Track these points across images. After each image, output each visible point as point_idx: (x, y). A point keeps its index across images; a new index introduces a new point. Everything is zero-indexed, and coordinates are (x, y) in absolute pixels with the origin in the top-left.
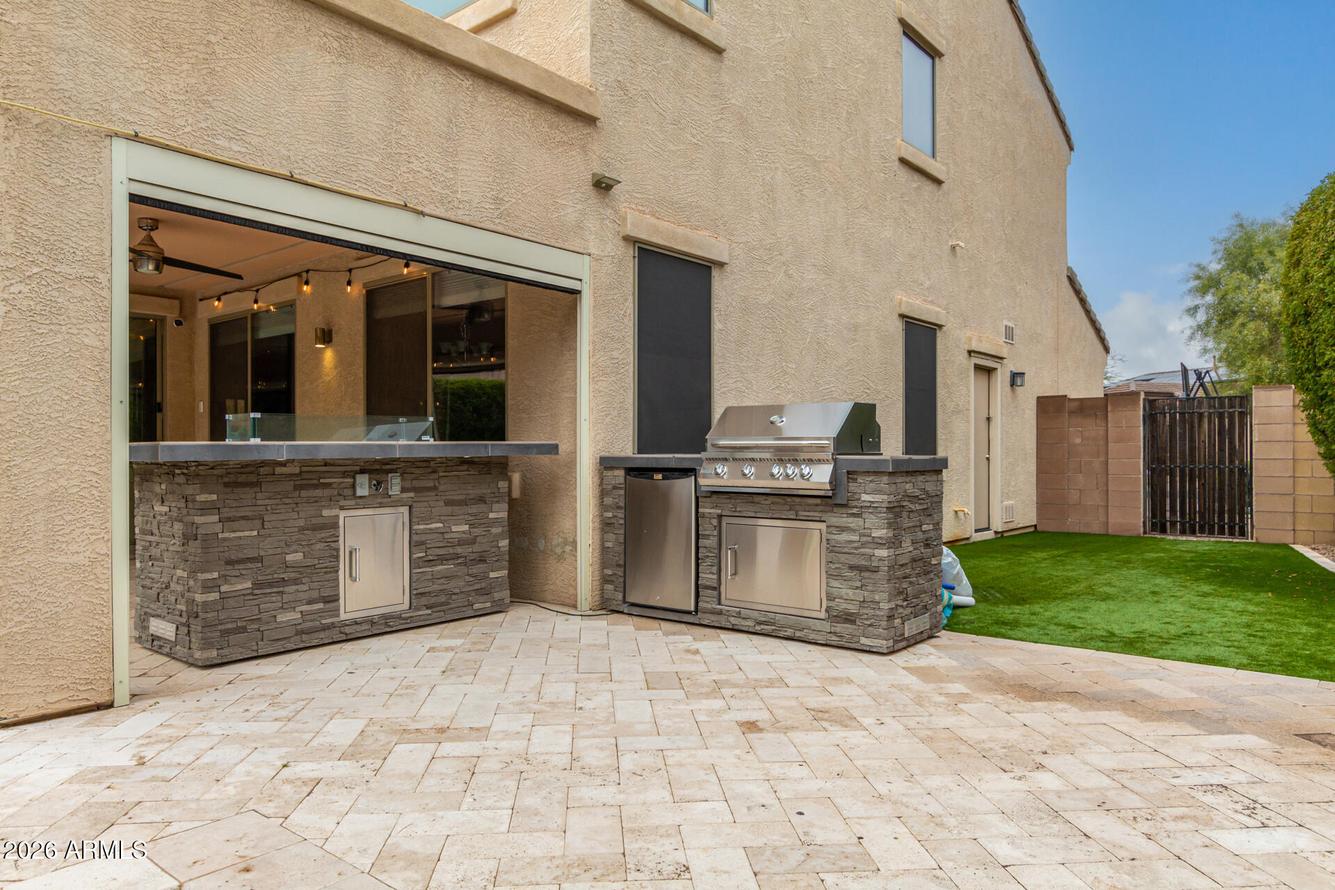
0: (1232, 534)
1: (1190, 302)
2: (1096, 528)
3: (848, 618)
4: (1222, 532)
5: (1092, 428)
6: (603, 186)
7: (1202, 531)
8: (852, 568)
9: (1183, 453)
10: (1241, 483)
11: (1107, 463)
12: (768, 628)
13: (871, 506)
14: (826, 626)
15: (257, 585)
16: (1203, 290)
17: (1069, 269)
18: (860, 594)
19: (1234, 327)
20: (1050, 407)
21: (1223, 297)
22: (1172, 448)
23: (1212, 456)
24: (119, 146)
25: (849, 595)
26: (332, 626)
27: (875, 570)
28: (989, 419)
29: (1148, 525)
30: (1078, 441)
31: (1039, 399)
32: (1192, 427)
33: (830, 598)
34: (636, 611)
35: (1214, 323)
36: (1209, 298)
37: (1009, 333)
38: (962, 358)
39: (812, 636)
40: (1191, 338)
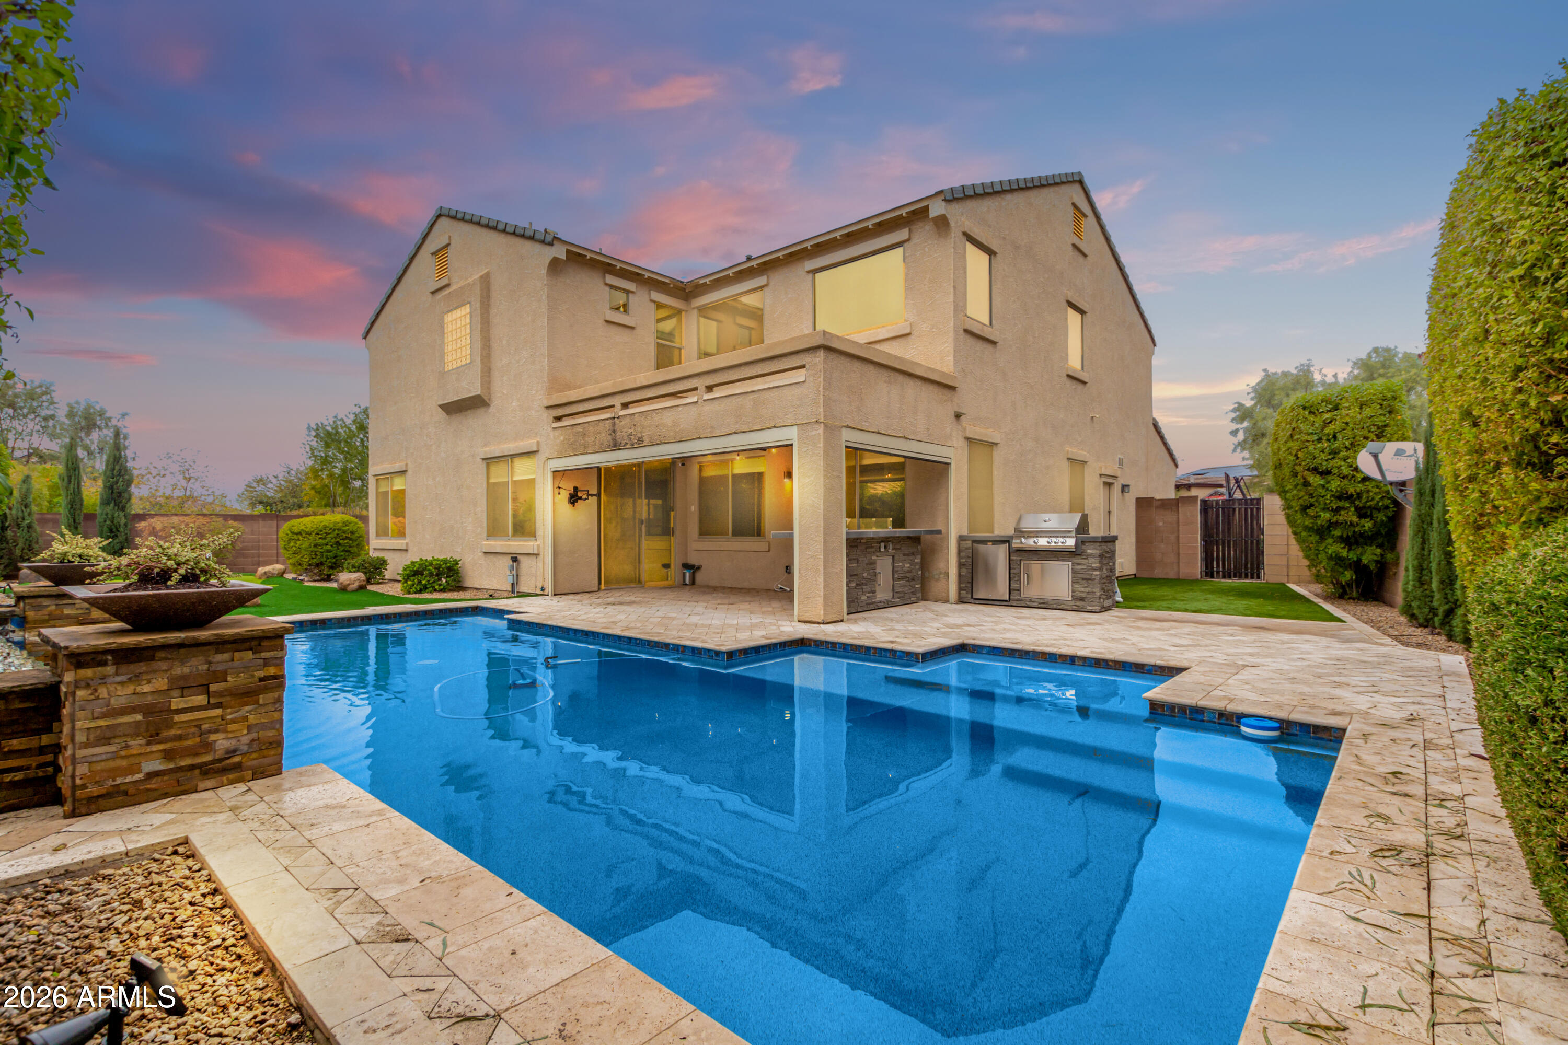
0: (1252, 577)
1: (1234, 426)
2: (1172, 575)
3: (1082, 599)
4: (1246, 577)
5: (1170, 517)
6: (958, 416)
7: (1235, 576)
8: (1083, 579)
9: (1223, 531)
10: (1258, 549)
11: (1178, 537)
12: (1045, 605)
13: (1092, 555)
14: (1072, 603)
15: (857, 585)
16: (1241, 419)
17: (1154, 419)
18: (1087, 590)
19: (1262, 446)
20: (1143, 504)
21: (1255, 424)
22: (1218, 528)
23: (1241, 533)
24: (844, 430)
25: (1082, 590)
26: (873, 603)
27: (1093, 580)
28: (1109, 512)
29: (1203, 574)
30: (1161, 524)
31: (1137, 499)
32: (1229, 516)
33: (1073, 592)
34: (977, 602)
35: (1250, 441)
36: (1245, 424)
37: (1121, 462)
38: (1097, 478)
39: (1066, 607)
40: (1234, 451)
